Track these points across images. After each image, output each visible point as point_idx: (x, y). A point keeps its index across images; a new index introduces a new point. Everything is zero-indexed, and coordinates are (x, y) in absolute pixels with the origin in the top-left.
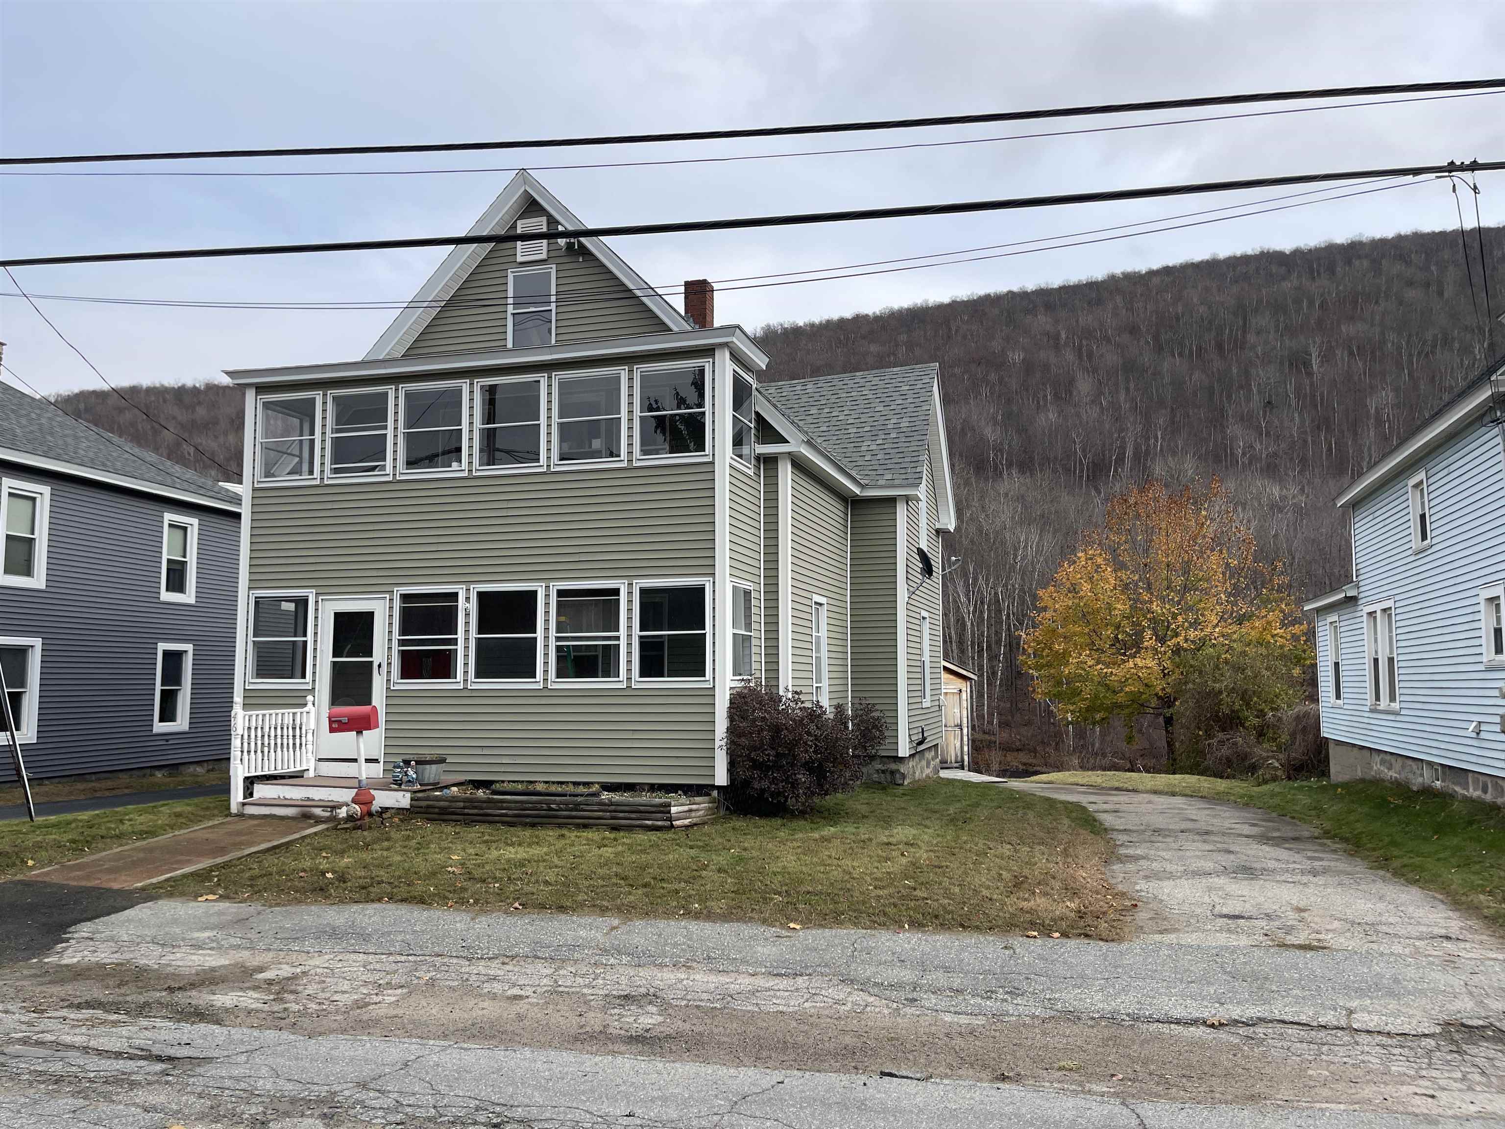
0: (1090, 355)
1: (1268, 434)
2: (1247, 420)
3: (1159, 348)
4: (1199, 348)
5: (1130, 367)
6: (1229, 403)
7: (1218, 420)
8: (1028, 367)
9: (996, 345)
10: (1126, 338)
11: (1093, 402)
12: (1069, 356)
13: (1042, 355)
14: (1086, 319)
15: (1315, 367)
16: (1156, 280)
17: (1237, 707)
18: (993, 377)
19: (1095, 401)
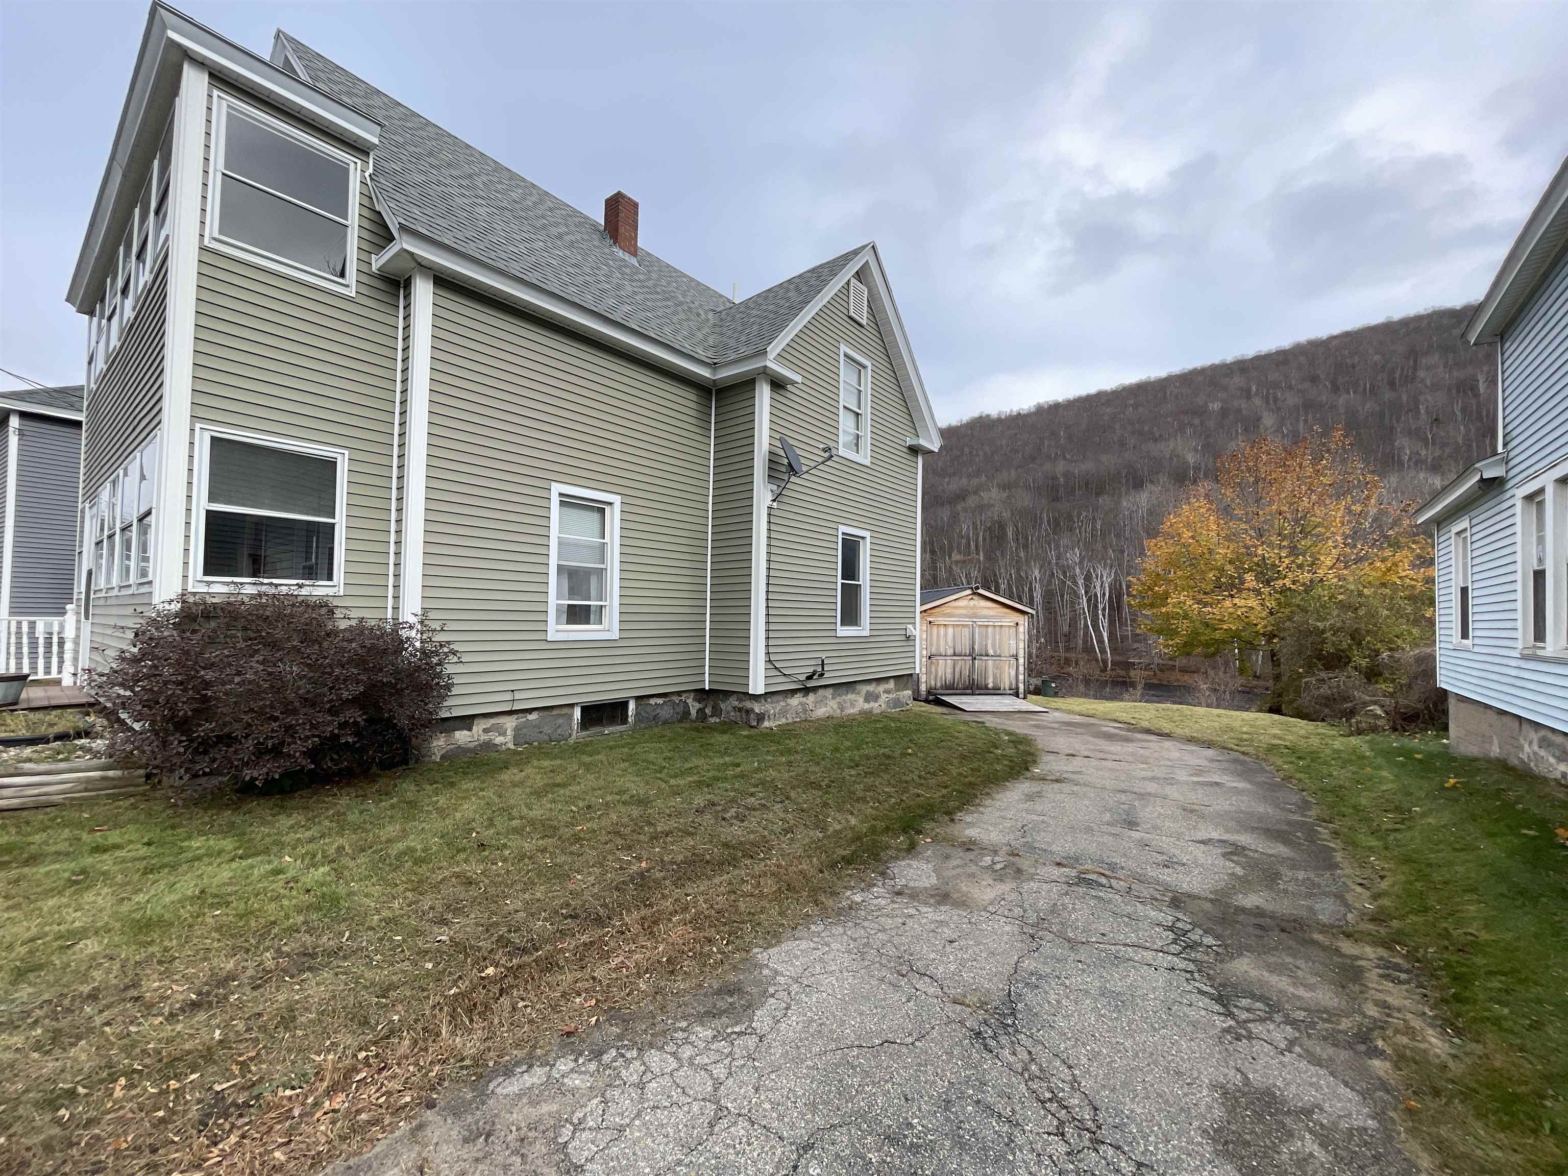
0: (1276, 400)
1: (1434, 443)
2: (1416, 434)
3: (1336, 389)
4: (1372, 387)
5: (1309, 405)
6: (1398, 422)
7: (1388, 435)
8: (1224, 412)
9: (1200, 400)
10: (1307, 385)
11: (1276, 431)
12: (1257, 401)
13: (1236, 403)
14: (1273, 376)
15: (1482, 390)
16: (1335, 342)
17: (1344, 646)
18: (1196, 421)
19: (1279, 430)
